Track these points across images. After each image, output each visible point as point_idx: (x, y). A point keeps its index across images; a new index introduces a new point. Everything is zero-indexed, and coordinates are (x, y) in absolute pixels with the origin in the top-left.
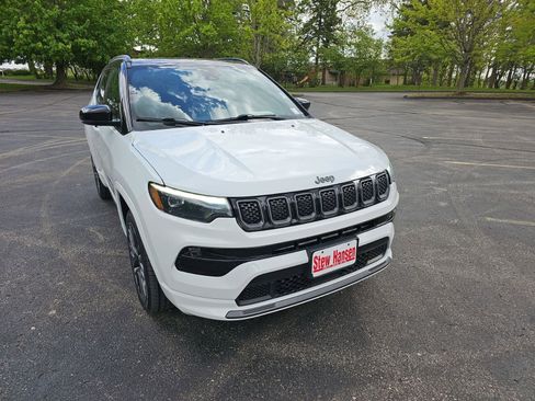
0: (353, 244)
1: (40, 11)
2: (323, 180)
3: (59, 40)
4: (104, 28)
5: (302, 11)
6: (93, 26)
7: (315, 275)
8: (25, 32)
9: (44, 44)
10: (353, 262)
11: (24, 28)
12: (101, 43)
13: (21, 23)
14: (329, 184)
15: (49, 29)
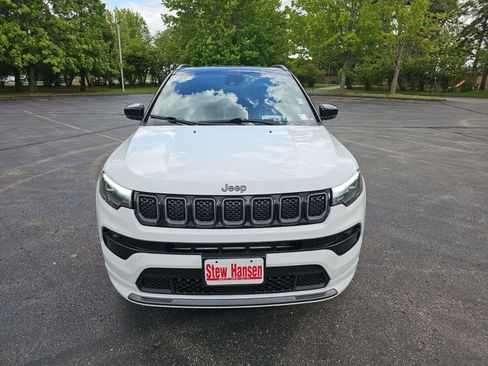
0: (258, 262)
1: (223, 31)
2: (231, 188)
3: (232, 52)
4: (267, 42)
5: (464, 13)
6: (259, 41)
7: (209, 283)
8: (211, 47)
9: (222, 56)
10: (261, 281)
11: (211, 44)
12: (262, 54)
13: (209, 41)
14: (238, 193)
15: (227, 45)
